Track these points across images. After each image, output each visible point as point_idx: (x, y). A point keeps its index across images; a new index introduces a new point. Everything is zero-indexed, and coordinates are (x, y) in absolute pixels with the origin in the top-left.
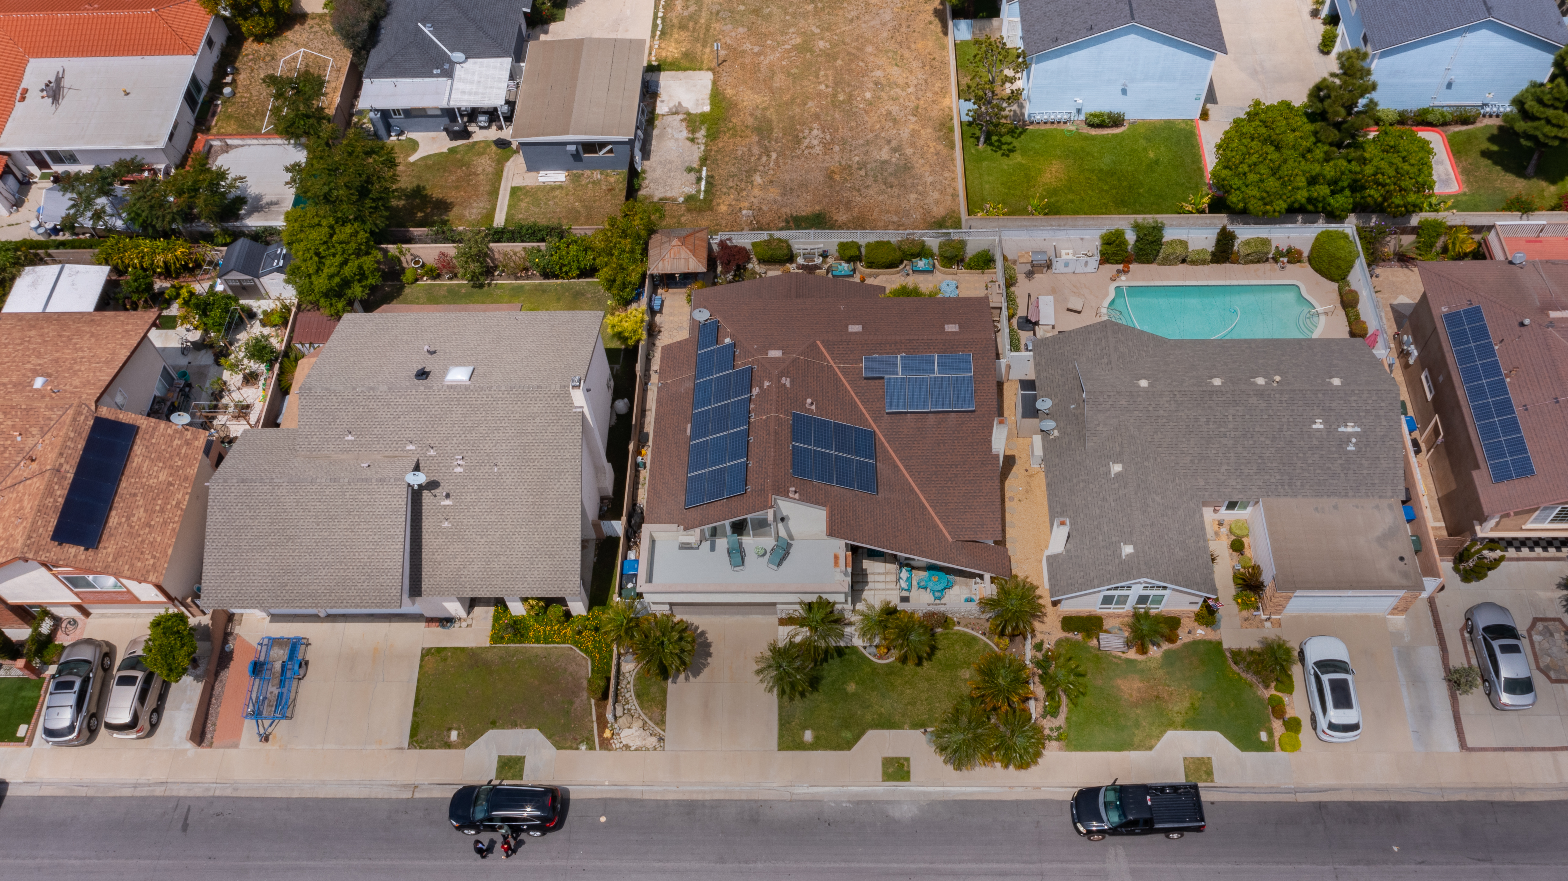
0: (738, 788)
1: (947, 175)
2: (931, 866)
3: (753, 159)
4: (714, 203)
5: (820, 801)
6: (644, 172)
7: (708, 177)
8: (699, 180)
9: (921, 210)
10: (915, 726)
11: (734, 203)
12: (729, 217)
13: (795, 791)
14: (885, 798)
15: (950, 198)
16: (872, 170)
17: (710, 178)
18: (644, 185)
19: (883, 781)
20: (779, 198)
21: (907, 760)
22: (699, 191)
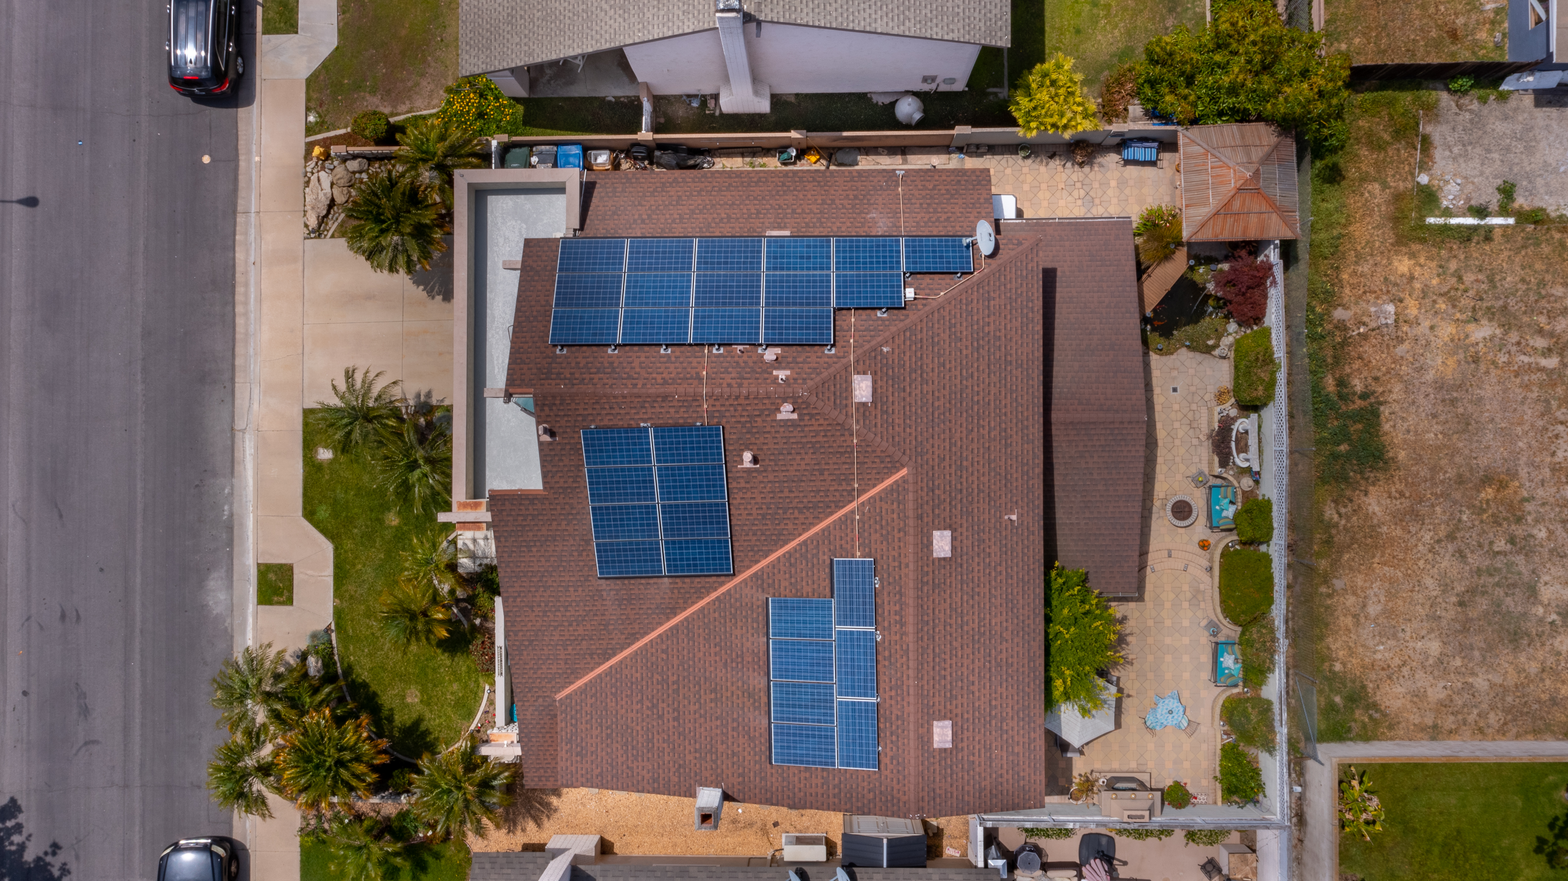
0: (251, 351)
1: (1493, 718)
2: (138, 631)
3: (1542, 320)
4: (1415, 247)
5: (232, 473)
6: (1503, 97)
7: (1490, 229)
8: (1481, 212)
9: (1397, 661)
10: (338, 614)
11: (1417, 285)
12: (1378, 279)
13: (247, 436)
14: (236, 568)
15: (1429, 721)
16: (1510, 565)
17: (1488, 234)
18: (1465, 101)
19: (259, 565)
20: (1430, 376)
21: (289, 601)
22: (1448, 213)
